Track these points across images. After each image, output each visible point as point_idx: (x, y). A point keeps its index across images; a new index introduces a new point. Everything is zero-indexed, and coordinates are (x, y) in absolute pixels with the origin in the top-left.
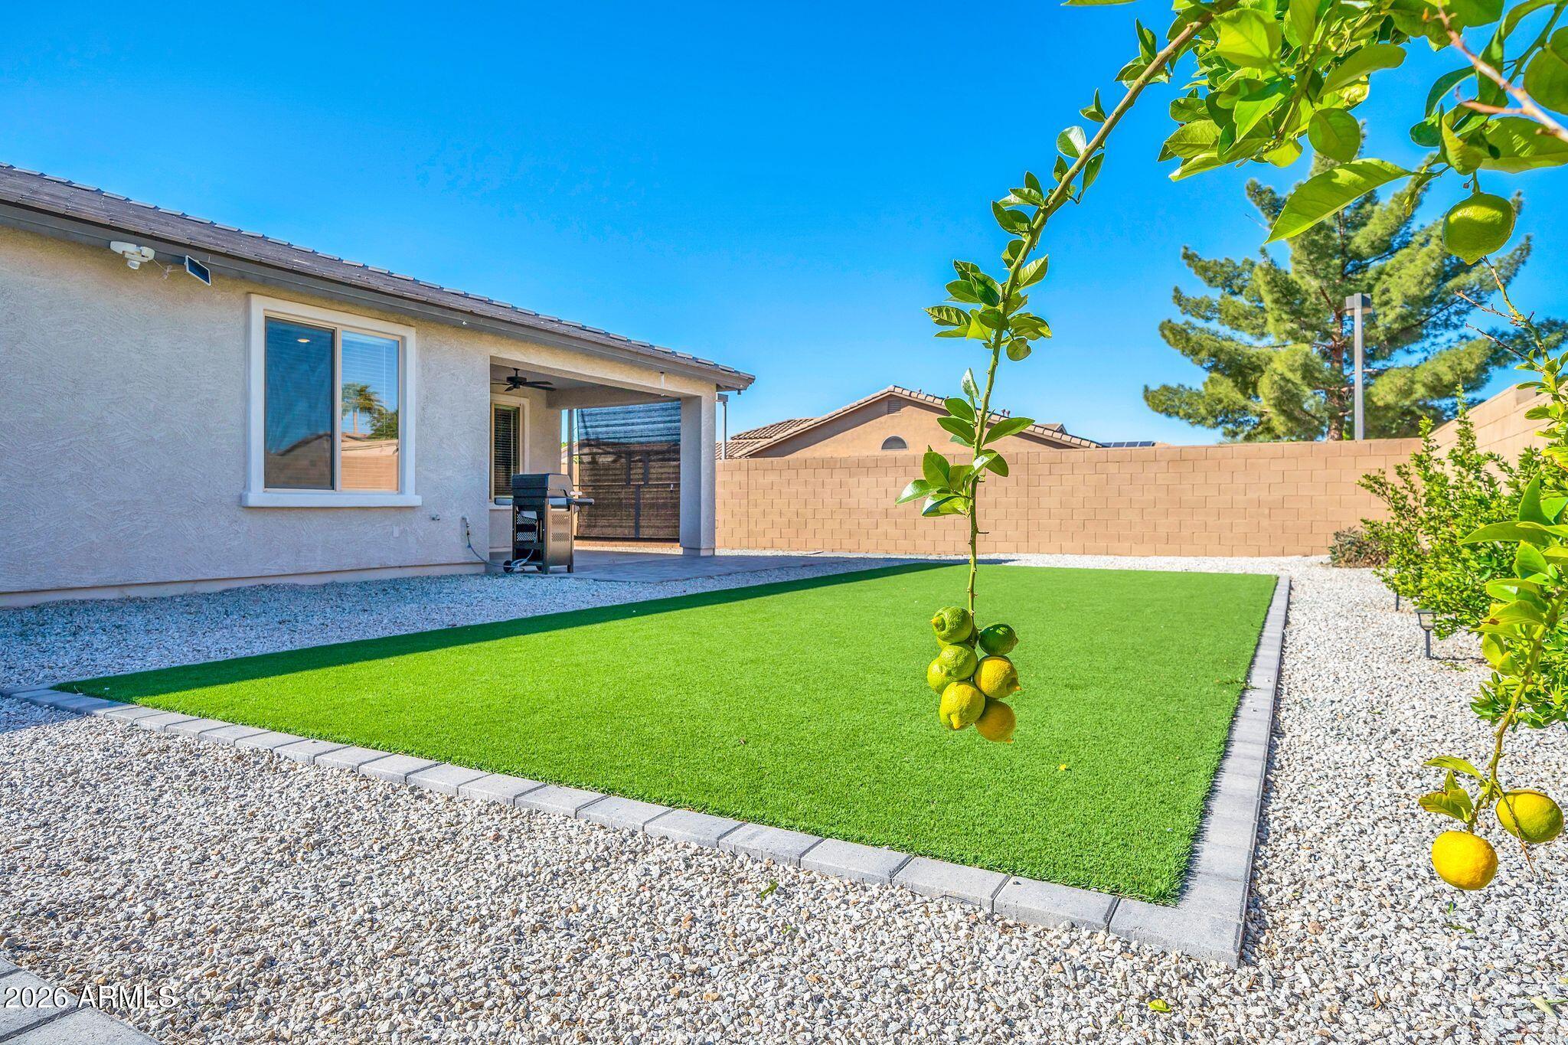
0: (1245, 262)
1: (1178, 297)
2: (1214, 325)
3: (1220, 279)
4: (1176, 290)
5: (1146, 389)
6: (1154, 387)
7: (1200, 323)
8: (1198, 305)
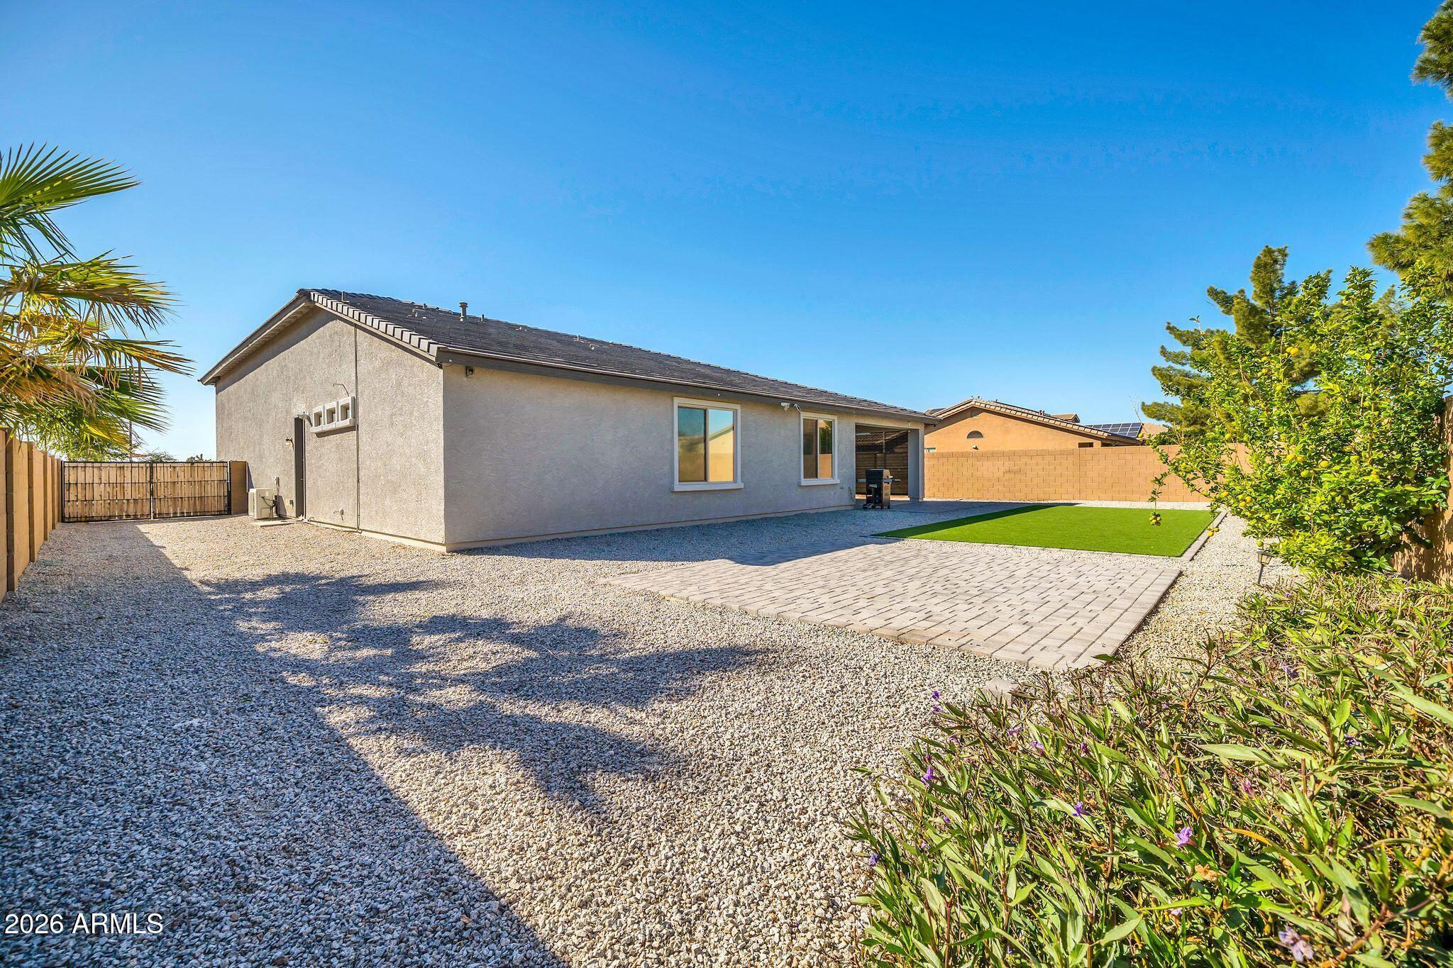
0: (1208, 331)
1: (1164, 352)
2: (1187, 368)
3: (1191, 342)
4: (1162, 347)
5: (1143, 403)
6: (1148, 403)
7: (1178, 367)
8: (1177, 356)
